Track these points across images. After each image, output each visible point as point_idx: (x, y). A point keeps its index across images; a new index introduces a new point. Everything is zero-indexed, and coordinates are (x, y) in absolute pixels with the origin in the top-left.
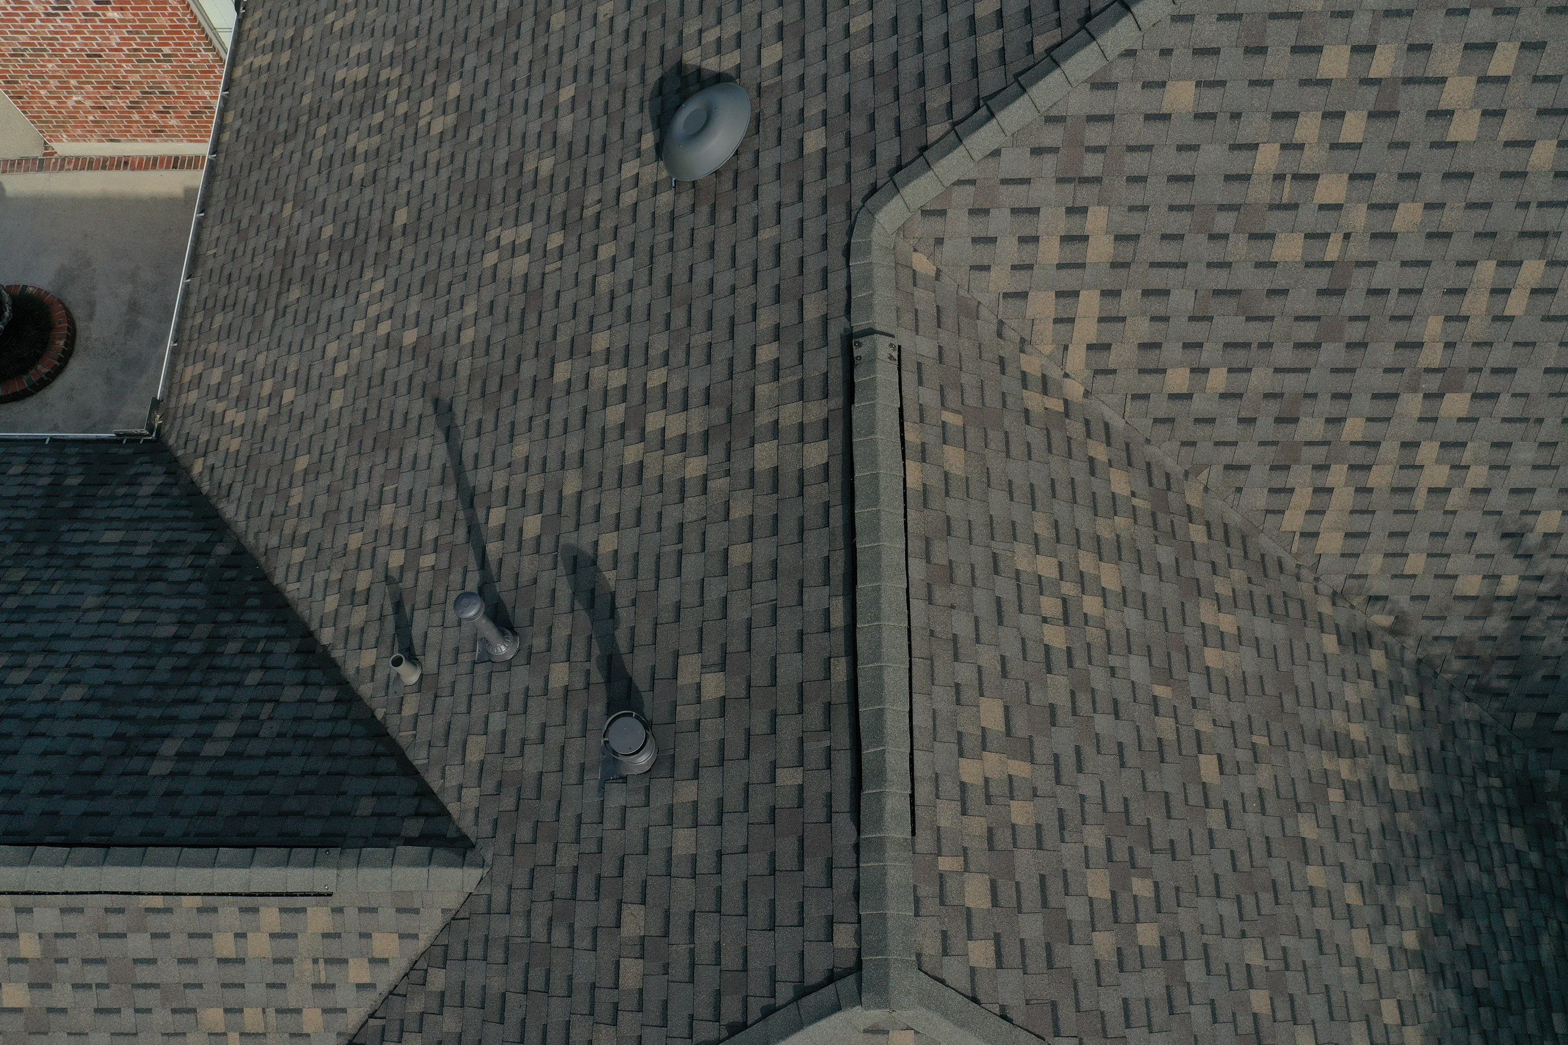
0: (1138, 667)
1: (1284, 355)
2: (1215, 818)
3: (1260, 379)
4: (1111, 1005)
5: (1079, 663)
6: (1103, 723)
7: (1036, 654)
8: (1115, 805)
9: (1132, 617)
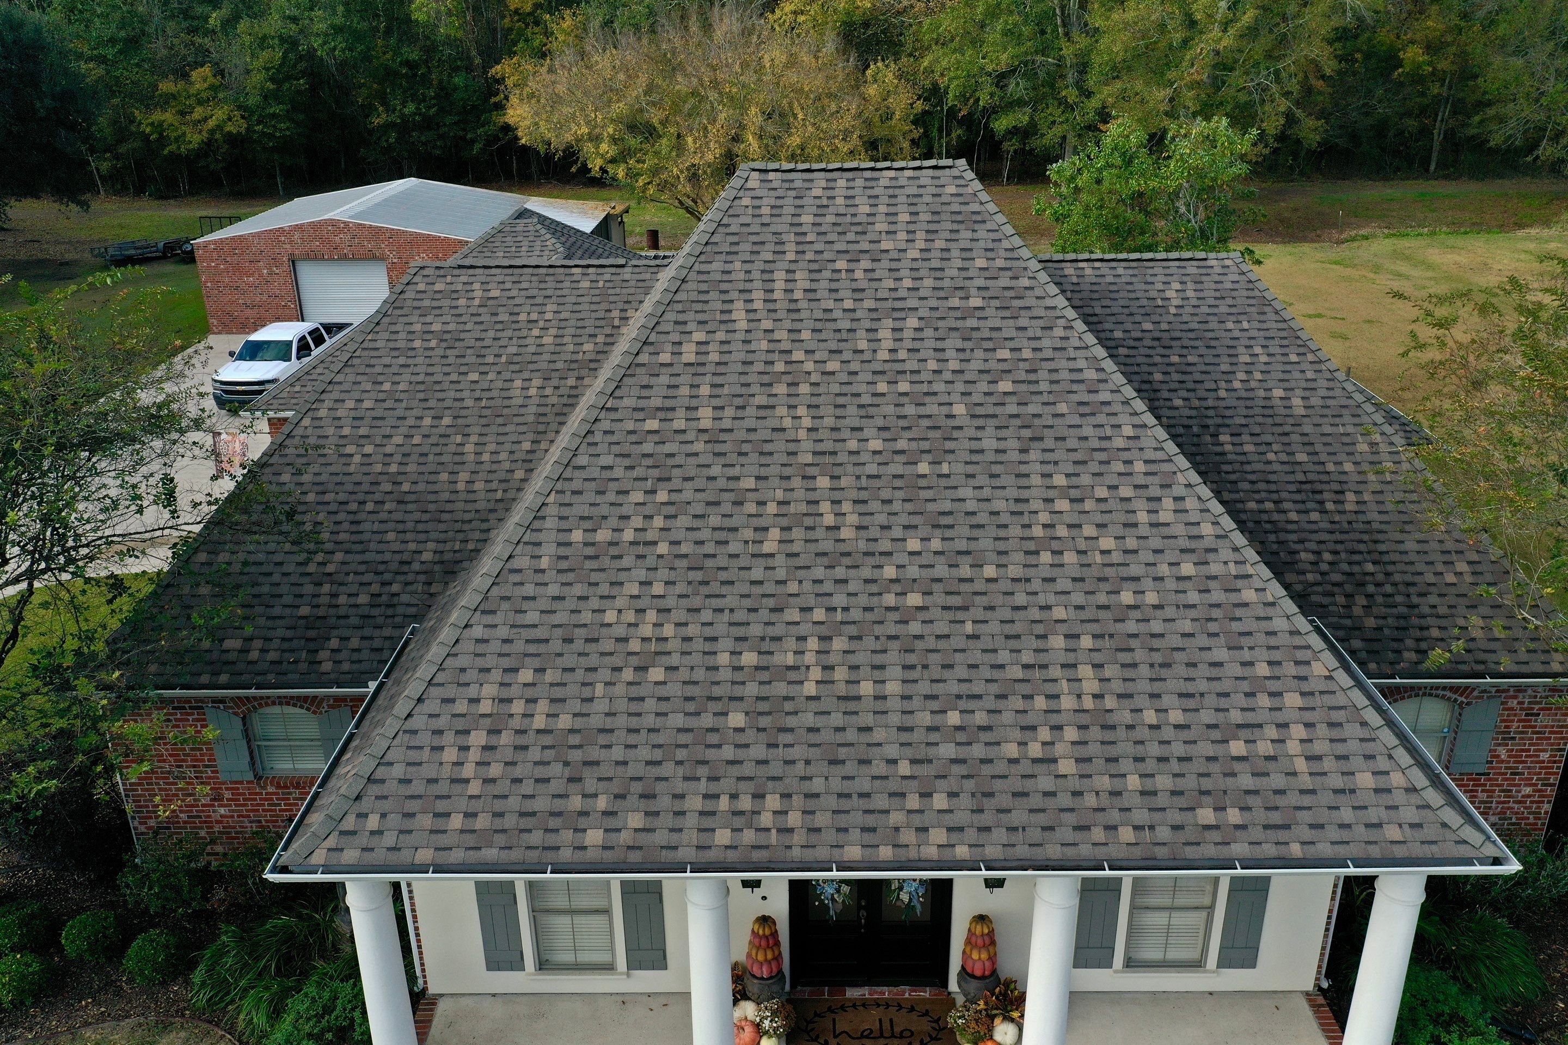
5: (514, 326)
7: (516, 310)
8: (462, 336)
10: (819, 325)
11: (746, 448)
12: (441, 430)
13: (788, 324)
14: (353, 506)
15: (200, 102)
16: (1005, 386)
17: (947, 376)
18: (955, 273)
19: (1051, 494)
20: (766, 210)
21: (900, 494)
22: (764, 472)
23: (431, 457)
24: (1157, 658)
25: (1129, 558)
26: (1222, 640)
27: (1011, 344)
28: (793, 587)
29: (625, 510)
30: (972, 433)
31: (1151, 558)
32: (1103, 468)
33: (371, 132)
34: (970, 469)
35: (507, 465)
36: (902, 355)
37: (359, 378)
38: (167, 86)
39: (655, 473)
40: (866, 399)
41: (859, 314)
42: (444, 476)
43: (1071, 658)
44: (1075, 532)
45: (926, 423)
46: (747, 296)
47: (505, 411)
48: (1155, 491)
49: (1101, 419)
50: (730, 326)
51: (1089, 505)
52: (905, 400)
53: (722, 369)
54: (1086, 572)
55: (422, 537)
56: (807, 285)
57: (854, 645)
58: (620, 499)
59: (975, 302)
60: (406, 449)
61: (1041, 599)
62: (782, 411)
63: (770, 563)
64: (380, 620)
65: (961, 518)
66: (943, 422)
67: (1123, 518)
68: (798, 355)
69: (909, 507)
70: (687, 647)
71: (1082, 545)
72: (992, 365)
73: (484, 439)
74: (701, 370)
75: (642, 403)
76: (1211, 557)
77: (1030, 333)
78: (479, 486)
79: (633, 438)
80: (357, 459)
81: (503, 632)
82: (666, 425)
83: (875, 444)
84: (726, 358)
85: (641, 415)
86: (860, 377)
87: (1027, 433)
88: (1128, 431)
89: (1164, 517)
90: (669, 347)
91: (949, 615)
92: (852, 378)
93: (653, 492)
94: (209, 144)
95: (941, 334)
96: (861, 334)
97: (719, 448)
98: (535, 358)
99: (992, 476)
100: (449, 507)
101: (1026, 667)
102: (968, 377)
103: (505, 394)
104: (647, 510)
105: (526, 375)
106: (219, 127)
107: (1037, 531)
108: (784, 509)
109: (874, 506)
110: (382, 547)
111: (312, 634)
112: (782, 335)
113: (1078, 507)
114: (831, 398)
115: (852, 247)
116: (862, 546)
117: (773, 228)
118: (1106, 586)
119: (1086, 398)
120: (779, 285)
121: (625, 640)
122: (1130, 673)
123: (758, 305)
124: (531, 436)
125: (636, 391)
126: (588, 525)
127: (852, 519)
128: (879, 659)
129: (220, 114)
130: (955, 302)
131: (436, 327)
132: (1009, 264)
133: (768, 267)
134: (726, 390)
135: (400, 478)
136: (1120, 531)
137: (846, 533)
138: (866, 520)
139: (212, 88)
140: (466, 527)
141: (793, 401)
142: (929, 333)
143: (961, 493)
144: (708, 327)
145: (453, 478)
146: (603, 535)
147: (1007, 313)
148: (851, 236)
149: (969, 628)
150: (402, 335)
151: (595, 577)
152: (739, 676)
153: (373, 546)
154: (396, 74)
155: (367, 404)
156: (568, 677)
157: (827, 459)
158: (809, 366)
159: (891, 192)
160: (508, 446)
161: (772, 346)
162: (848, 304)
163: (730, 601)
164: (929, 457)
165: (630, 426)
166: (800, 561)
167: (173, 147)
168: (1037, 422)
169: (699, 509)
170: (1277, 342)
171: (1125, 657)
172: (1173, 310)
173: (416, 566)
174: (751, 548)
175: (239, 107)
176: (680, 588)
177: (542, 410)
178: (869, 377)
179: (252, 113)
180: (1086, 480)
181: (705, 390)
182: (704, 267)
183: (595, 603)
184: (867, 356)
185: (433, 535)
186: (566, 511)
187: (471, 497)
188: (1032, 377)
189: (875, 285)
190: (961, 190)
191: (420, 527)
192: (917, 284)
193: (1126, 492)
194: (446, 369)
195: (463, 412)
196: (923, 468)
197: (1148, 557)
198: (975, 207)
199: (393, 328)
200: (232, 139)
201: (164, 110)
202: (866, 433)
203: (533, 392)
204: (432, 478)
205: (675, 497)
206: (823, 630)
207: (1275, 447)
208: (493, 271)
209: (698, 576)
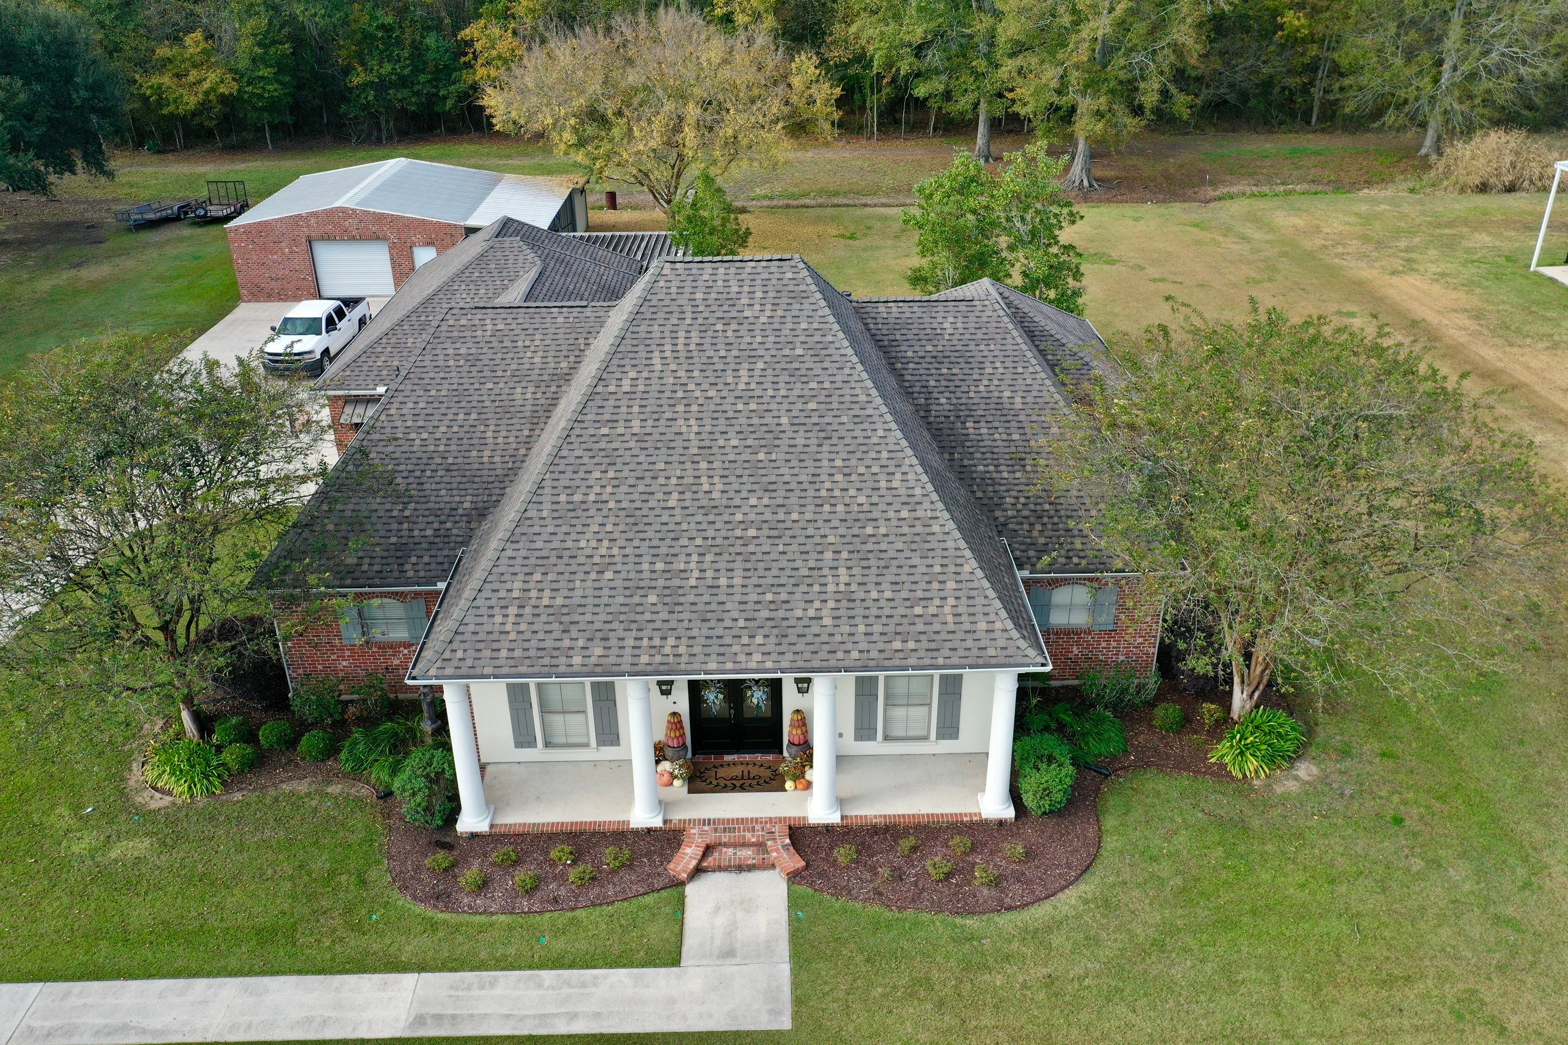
5: (515, 350)
7: (515, 338)
8: (481, 357)
10: (704, 367)
11: (659, 445)
12: (471, 422)
13: (685, 367)
14: (418, 473)
15: (195, 66)
16: (812, 405)
17: (779, 399)
18: (788, 332)
19: (833, 471)
20: (674, 290)
21: (747, 472)
22: (669, 459)
23: (465, 441)
24: (882, 563)
25: (873, 508)
26: (918, 553)
27: (818, 379)
28: (684, 526)
29: (590, 483)
30: (791, 435)
31: (885, 507)
32: (864, 456)
33: (350, 90)
34: (788, 457)
35: (514, 446)
36: (753, 386)
37: (415, 387)
38: (163, 51)
39: (607, 460)
40: (730, 414)
41: (728, 360)
42: (474, 453)
43: (835, 564)
44: (844, 493)
45: (764, 428)
46: (661, 348)
47: (512, 409)
48: (891, 469)
49: (866, 426)
50: (651, 368)
51: (854, 477)
52: (753, 414)
53: (645, 396)
54: (848, 516)
55: (463, 493)
56: (698, 341)
57: (717, 558)
58: (587, 476)
59: (799, 351)
60: (449, 435)
61: (822, 532)
62: (681, 422)
63: (672, 512)
64: (441, 545)
65: (780, 485)
66: (774, 428)
67: (871, 484)
68: (691, 387)
69: (752, 479)
70: (625, 560)
71: (847, 501)
72: (806, 392)
73: (498, 428)
74: (633, 396)
75: (599, 417)
76: (918, 507)
77: (830, 372)
78: (497, 459)
79: (594, 439)
80: (418, 442)
81: (524, 553)
82: (613, 431)
83: (734, 442)
84: (648, 389)
85: (598, 425)
86: (727, 401)
87: (822, 435)
88: (880, 433)
89: (895, 484)
90: (614, 382)
91: (771, 541)
92: (722, 401)
93: (606, 472)
94: (204, 106)
95: (776, 373)
96: (729, 372)
97: (644, 445)
98: (529, 372)
99: (801, 461)
100: (479, 473)
101: (810, 569)
102: (790, 400)
103: (511, 397)
104: (603, 483)
105: (524, 384)
106: (213, 89)
107: (823, 493)
108: (680, 481)
109: (732, 479)
110: (438, 499)
111: (399, 554)
112: (681, 373)
113: (847, 478)
114: (710, 414)
115: (726, 315)
116: (724, 502)
117: (678, 302)
118: (858, 524)
119: (858, 412)
120: (681, 341)
121: (591, 556)
122: (866, 572)
123: (668, 354)
124: (529, 426)
125: (595, 410)
126: (569, 491)
127: (720, 487)
128: (730, 566)
129: (212, 77)
130: (787, 352)
131: (463, 351)
132: (821, 326)
133: (675, 328)
134: (648, 409)
135: (446, 455)
136: (869, 492)
137: (715, 495)
138: (727, 488)
139: (204, 51)
140: (490, 486)
141: (687, 416)
142: (770, 372)
143: (782, 471)
144: (638, 369)
145: (480, 454)
146: (577, 497)
147: (817, 359)
148: (726, 308)
149: (781, 548)
150: (441, 357)
151: (574, 522)
152: (654, 575)
153: (432, 499)
154: (373, 37)
155: (422, 405)
156: (560, 577)
157: (706, 451)
158: (698, 394)
159: (752, 277)
160: (514, 433)
161: (677, 381)
162: (722, 353)
163: (650, 534)
164: (765, 450)
165: (592, 431)
166: (689, 511)
167: (171, 108)
168: (829, 428)
169: (632, 481)
170: (1011, 359)
171: (865, 563)
172: (947, 337)
173: (460, 511)
174: (662, 504)
175: (231, 70)
176: (622, 527)
177: (535, 408)
178: (733, 401)
179: (242, 76)
180: (853, 462)
181: (636, 409)
182: (635, 329)
183: (574, 536)
184: (732, 387)
185: (470, 491)
186: (556, 484)
187: (492, 466)
188: (828, 400)
189: (739, 340)
190: (795, 276)
191: (461, 486)
192: (765, 340)
193: (875, 469)
194: (472, 381)
195: (484, 410)
196: (761, 456)
197: (882, 507)
198: (803, 287)
199: (434, 352)
200: (223, 99)
201: (162, 74)
202: (729, 436)
203: (529, 396)
204: (467, 454)
205: (618, 475)
206: (701, 550)
207: (1000, 430)
208: (499, 311)
209: (632, 520)
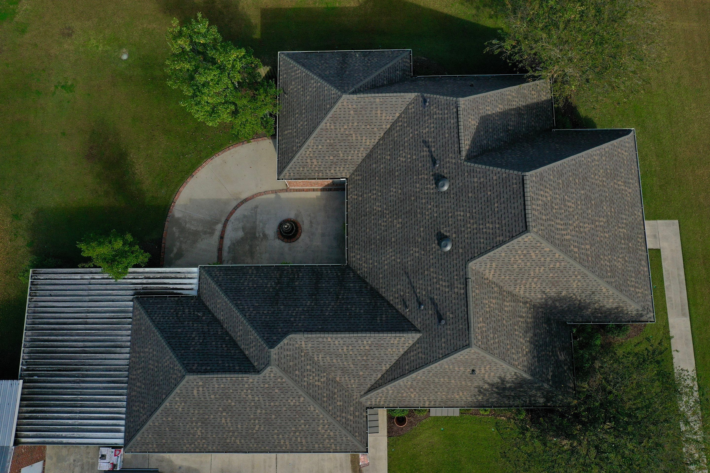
0: (497, 312)
1: (515, 275)
2: (505, 327)
3: (512, 277)
4: (493, 348)
5: (490, 312)
6: (493, 318)
7: (486, 312)
8: (494, 327)
9: (497, 306)
45: (585, 200)
46: (563, 235)
48: (593, 159)
50: (570, 240)
51: (596, 172)
52: (581, 203)
57: (619, 222)
58: (603, 266)
61: (610, 187)
62: (585, 230)
65: (600, 198)
66: (585, 196)
68: (575, 225)
70: (622, 253)
71: (602, 176)
74: (579, 247)
75: (586, 261)
76: (602, 153)
79: (593, 263)
82: (590, 256)
84: (576, 241)
87: (585, 180)
90: (575, 254)
93: (601, 259)
97: (593, 244)
99: (593, 189)
102: (576, 188)
104: (604, 260)
109: (600, 214)
112: (571, 228)
114: (582, 219)
115: (550, 208)
116: (606, 218)
119: (578, 165)
120: (560, 227)
121: (623, 264)
123: (565, 233)
127: (602, 219)
133: (556, 229)
134: (583, 242)
137: (604, 221)
141: (583, 227)
178: (578, 210)
180: (592, 171)
181: (583, 247)
183: (618, 270)
184: (574, 209)
189: (558, 204)
190: (534, 176)
192: (558, 194)
193: (593, 164)
